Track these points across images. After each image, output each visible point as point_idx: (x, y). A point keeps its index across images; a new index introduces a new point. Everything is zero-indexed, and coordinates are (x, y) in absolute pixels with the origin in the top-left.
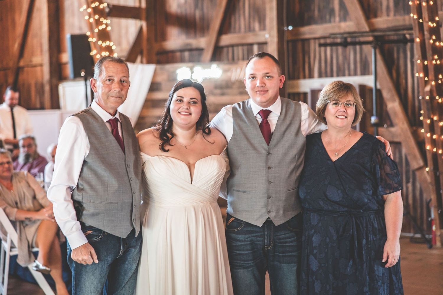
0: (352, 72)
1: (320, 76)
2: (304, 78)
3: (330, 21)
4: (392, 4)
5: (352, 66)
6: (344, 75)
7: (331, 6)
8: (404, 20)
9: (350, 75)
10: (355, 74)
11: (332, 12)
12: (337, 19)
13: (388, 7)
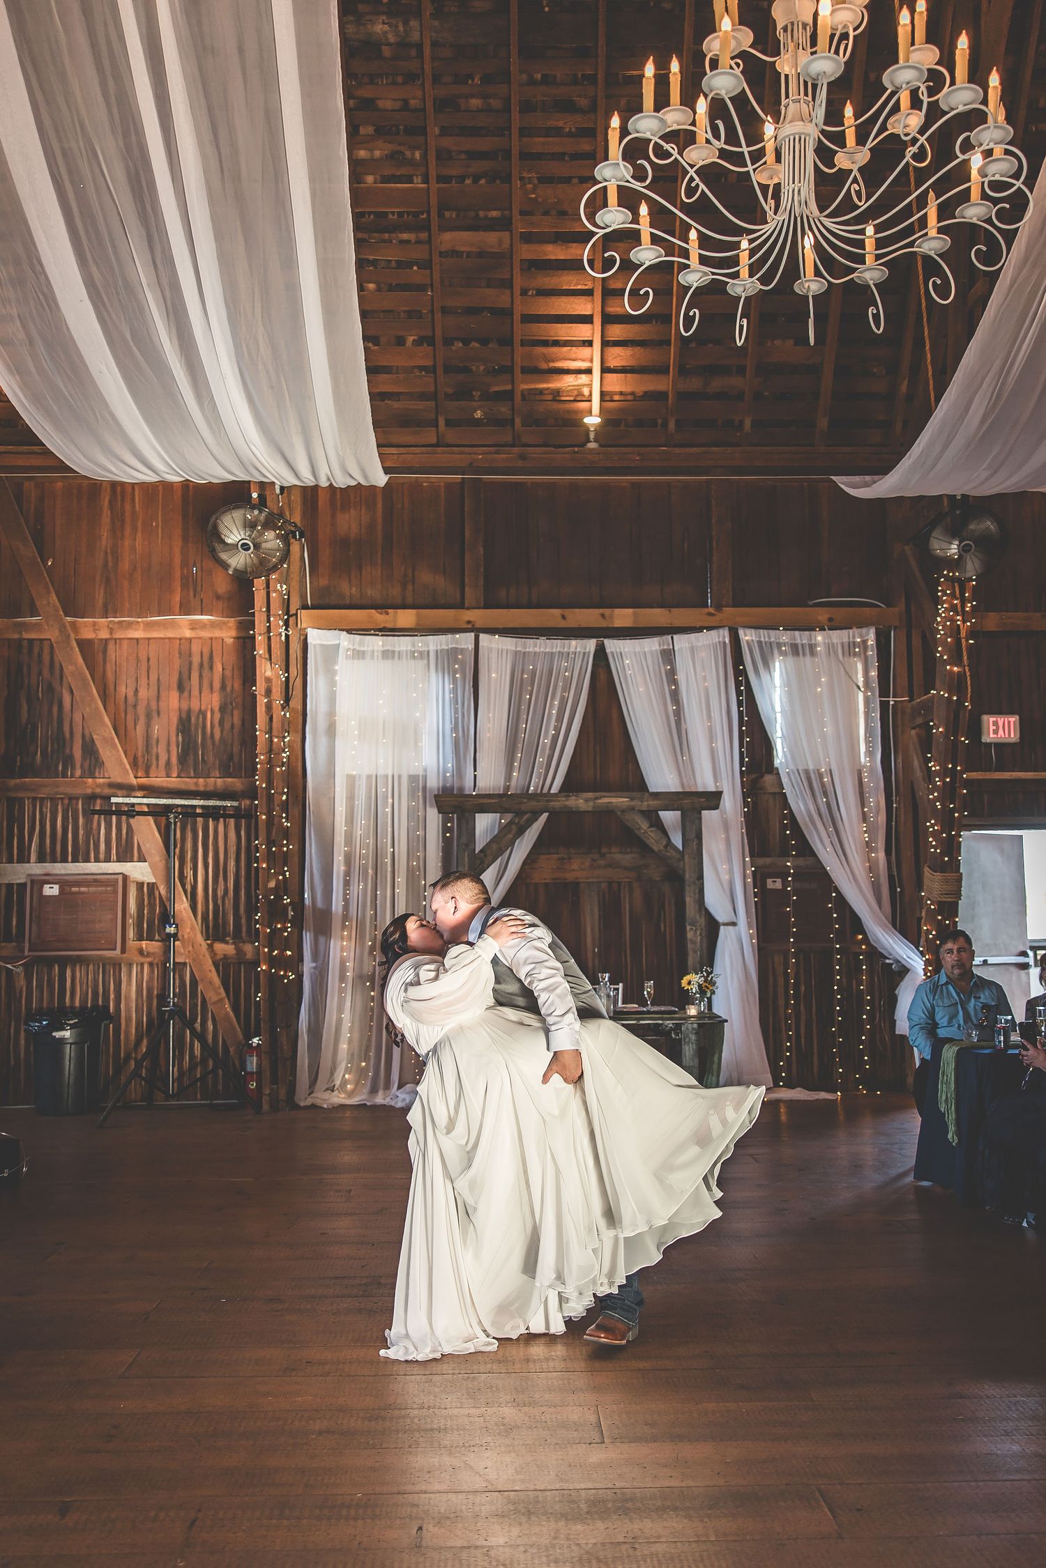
0: (102, 856)
1: (41, 859)
2: (10, 861)
3: (65, 776)
4: (174, 760)
5: (102, 847)
6: (87, 860)
7: (68, 751)
8: (196, 784)
9: (97, 860)
10: (108, 860)
11: (69, 761)
12: (78, 772)
13: (168, 763)
